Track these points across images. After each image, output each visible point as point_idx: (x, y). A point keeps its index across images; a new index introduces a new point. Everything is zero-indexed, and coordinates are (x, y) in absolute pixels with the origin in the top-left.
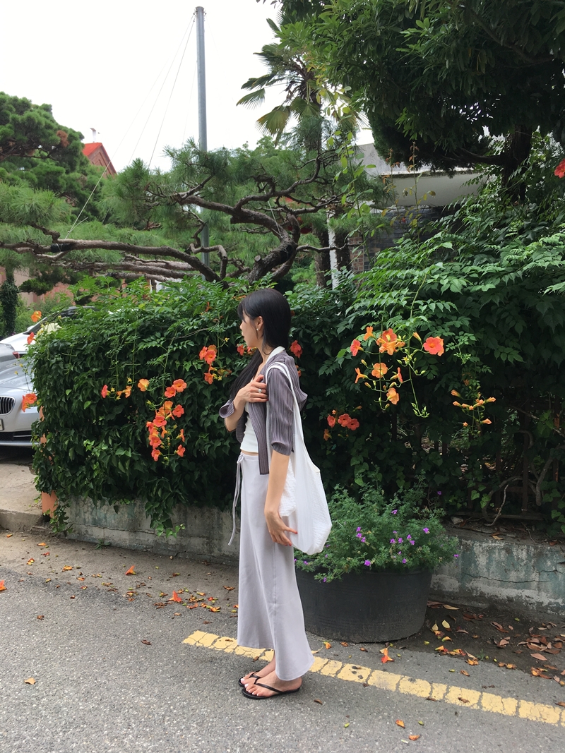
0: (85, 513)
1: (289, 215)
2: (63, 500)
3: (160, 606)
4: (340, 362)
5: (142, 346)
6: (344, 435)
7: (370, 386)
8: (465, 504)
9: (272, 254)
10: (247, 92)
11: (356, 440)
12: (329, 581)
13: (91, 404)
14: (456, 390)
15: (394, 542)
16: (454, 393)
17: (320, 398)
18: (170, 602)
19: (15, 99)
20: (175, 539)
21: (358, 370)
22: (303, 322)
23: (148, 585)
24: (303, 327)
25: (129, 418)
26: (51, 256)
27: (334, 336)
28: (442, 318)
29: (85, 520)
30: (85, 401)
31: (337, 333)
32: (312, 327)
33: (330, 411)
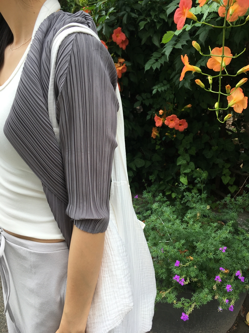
4: (168, 54)
6: (172, 135)
7: (202, 85)
11: (184, 138)
21: (185, 59)
24: (128, 10)
32: (138, 11)
33: (157, 111)
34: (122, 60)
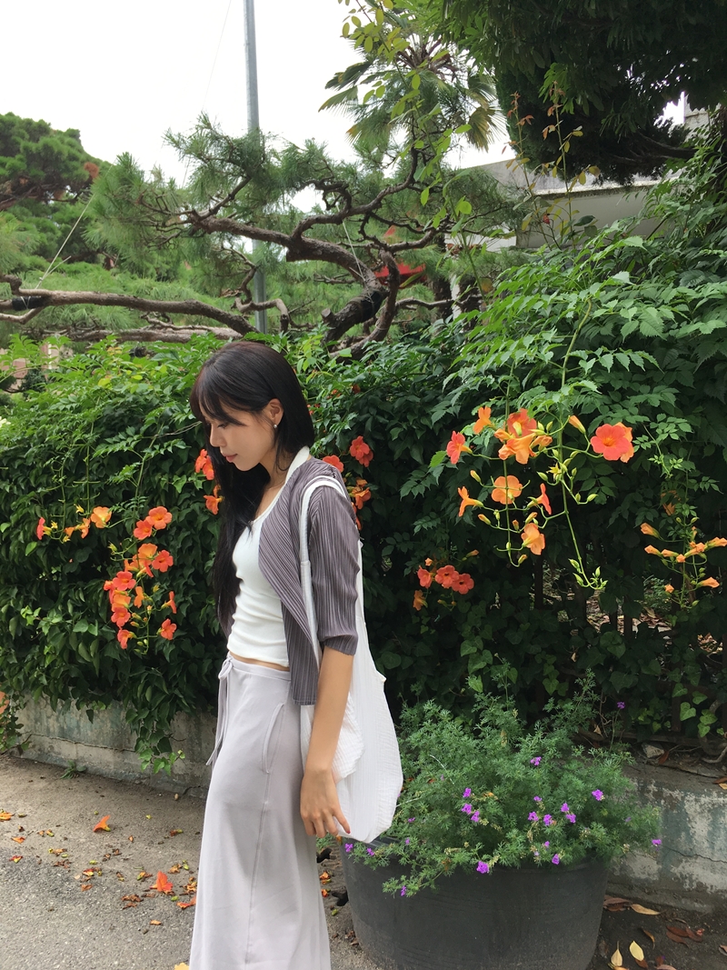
0: (49, 717)
1: (382, 252)
2: (15, 698)
3: (131, 902)
4: (436, 474)
5: (101, 450)
6: (448, 601)
7: (487, 521)
8: (668, 724)
9: (349, 305)
10: (334, 92)
11: (470, 610)
12: (410, 893)
13: (38, 547)
14: (649, 523)
15: (535, 817)
16: (647, 529)
17: (406, 536)
18: (151, 892)
19: (29, 122)
20: (183, 766)
22: (373, 404)
23: (125, 854)
24: (373, 411)
25: (99, 569)
26: (16, 317)
27: (427, 427)
28: (621, 390)
29: (48, 729)
30: (27, 542)
31: (431, 421)
32: (388, 413)
33: (422, 561)
34: (363, 482)
